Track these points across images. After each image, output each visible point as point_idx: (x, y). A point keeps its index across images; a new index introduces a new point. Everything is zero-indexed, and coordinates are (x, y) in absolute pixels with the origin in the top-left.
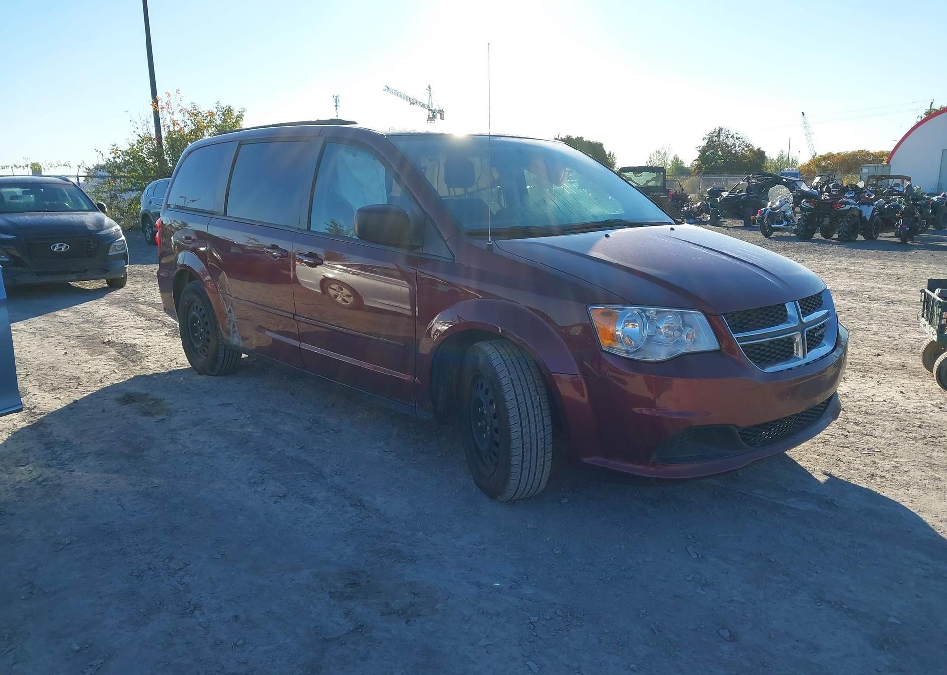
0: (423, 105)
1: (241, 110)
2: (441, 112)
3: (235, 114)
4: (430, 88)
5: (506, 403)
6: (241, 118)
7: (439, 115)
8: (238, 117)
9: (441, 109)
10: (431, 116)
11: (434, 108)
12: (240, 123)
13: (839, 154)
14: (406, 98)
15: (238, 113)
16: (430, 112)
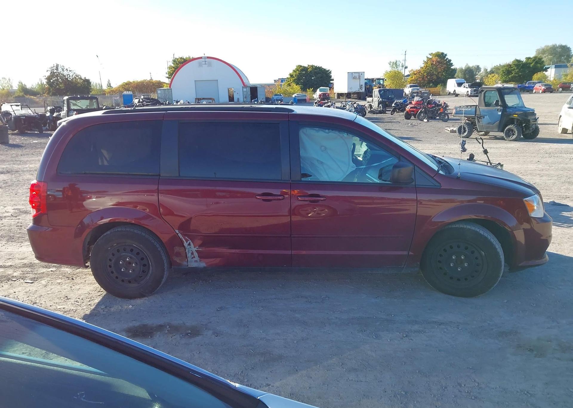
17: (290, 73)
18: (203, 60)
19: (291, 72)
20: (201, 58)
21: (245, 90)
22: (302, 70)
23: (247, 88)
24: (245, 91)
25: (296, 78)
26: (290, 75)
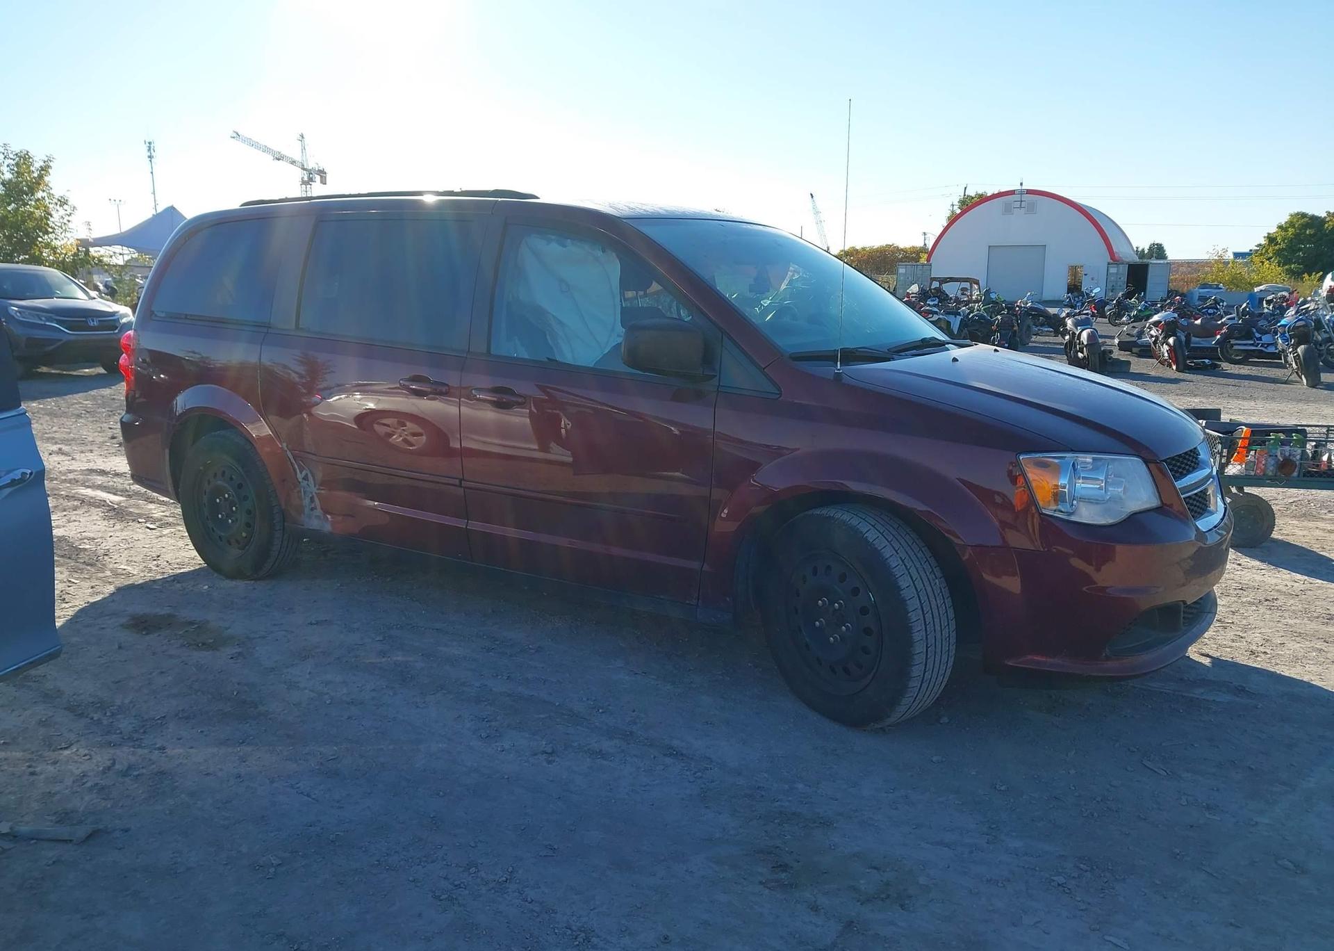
0: (293, 162)
1: (46, 159)
2: (322, 173)
3: (38, 164)
4: (303, 137)
5: (902, 592)
6: (47, 172)
7: (318, 178)
8: (42, 170)
9: (321, 169)
10: (306, 179)
11: (310, 168)
12: (46, 179)
13: (864, 249)
14: (266, 150)
15: (42, 164)
16: (305, 172)
17: (1269, 234)
18: (1017, 197)
19: (1273, 230)
20: (1012, 193)
21: (1113, 270)
22: (1306, 226)
23: (1121, 266)
24: (1113, 273)
25: (1283, 246)
26: (1268, 237)
